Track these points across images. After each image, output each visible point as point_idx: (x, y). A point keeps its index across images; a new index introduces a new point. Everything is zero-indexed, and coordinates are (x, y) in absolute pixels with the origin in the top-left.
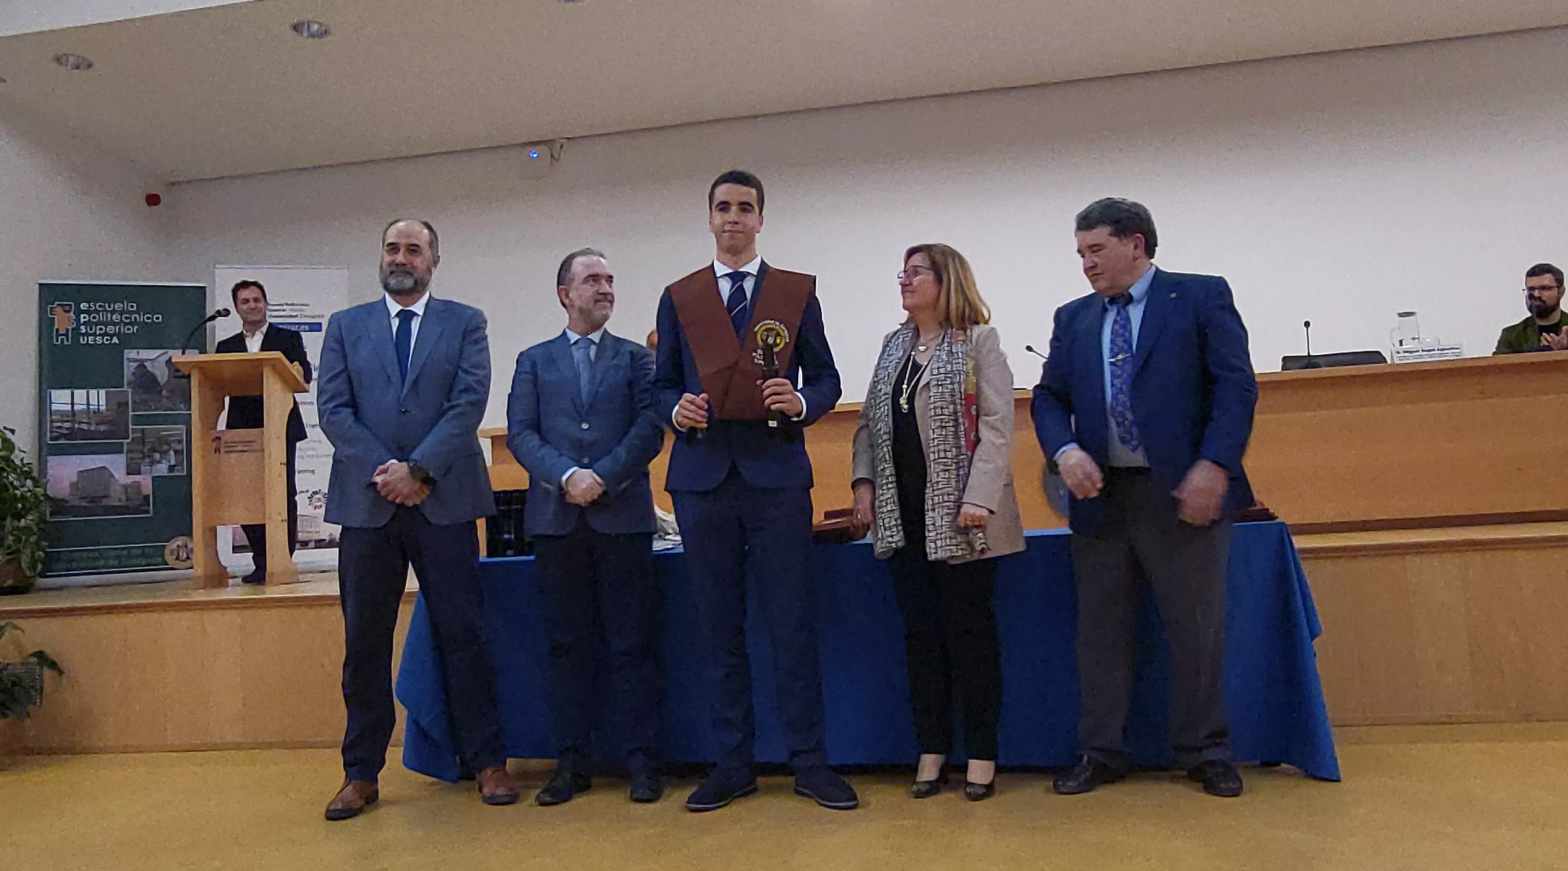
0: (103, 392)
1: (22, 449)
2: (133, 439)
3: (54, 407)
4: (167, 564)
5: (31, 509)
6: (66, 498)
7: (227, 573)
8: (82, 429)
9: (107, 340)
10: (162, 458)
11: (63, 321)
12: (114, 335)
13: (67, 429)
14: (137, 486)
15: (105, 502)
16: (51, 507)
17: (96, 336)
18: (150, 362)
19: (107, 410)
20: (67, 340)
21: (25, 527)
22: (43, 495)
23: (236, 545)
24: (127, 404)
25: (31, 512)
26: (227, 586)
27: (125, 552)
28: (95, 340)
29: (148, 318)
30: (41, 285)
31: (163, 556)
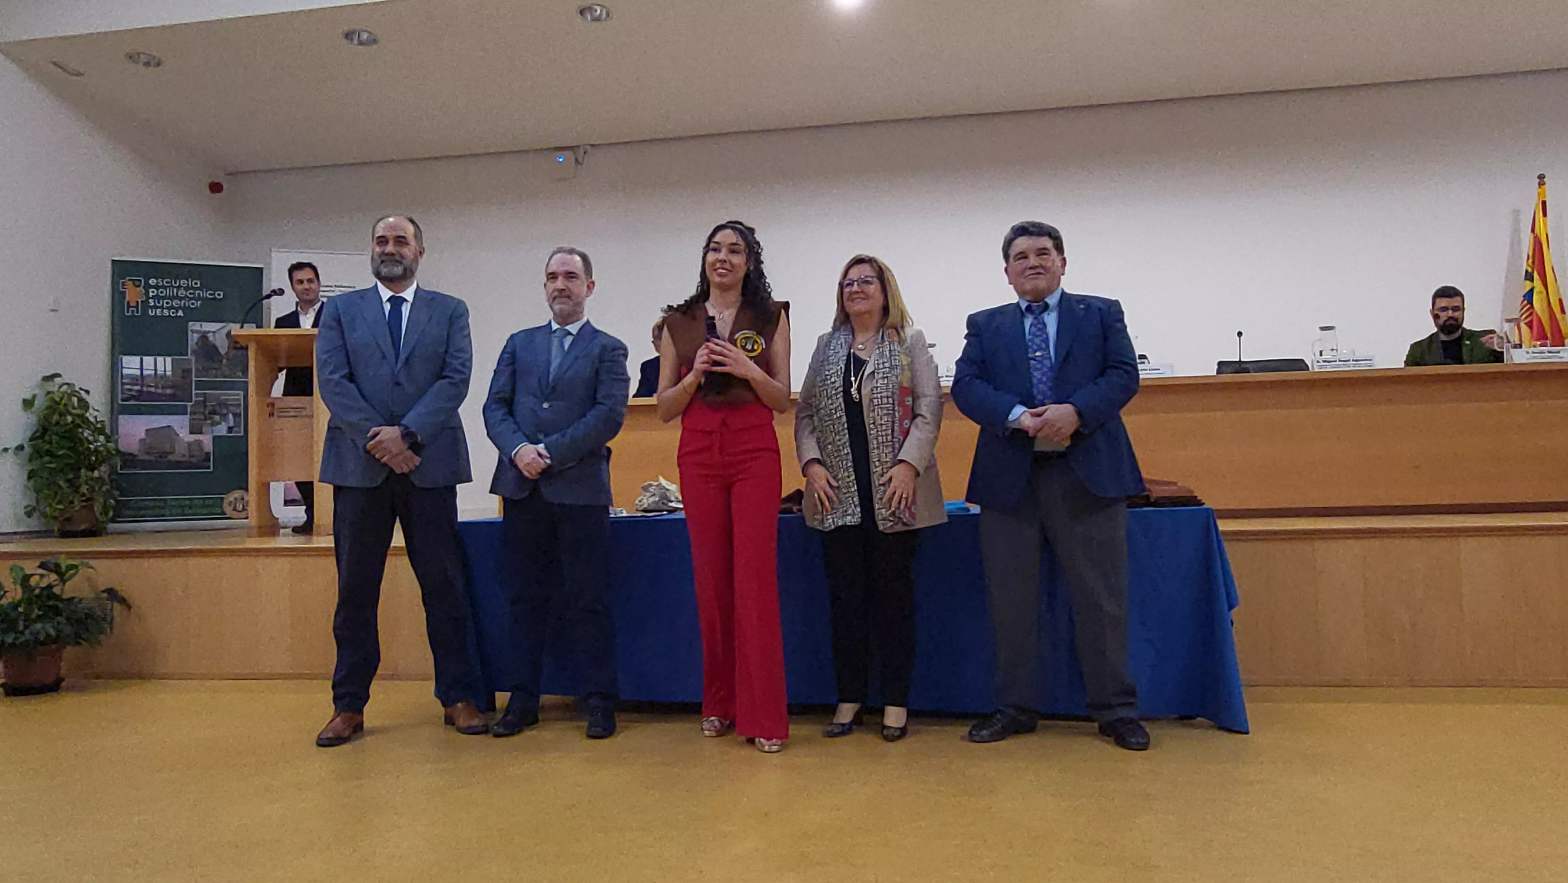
0: (169, 359)
1: (96, 408)
2: (196, 401)
3: (126, 372)
4: (226, 514)
5: (103, 462)
6: (136, 453)
7: (278, 524)
8: (150, 392)
9: (173, 313)
10: (220, 419)
11: (133, 294)
12: (180, 308)
13: (138, 391)
14: (199, 443)
15: (171, 457)
16: (121, 461)
17: (164, 308)
18: (211, 334)
19: (173, 374)
20: (138, 313)
21: (97, 478)
22: (114, 450)
23: (287, 499)
24: (189, 371)
25: (103, 464)
26: (278, 535)
27: (187, 502)
28: (162, 311)
29: (210, 294)
30: (114, 262)
31: (221, 507)
